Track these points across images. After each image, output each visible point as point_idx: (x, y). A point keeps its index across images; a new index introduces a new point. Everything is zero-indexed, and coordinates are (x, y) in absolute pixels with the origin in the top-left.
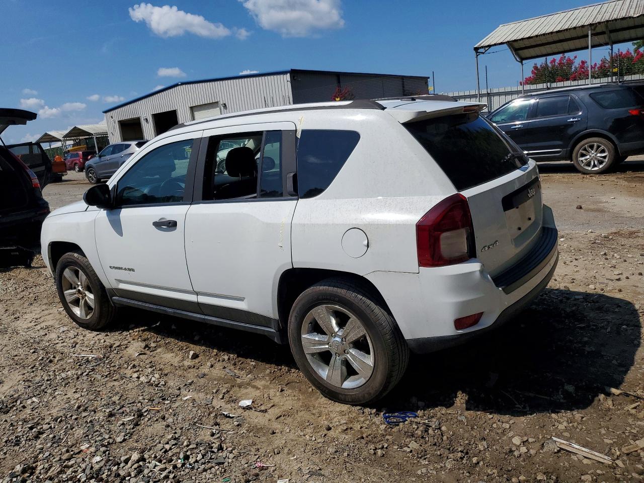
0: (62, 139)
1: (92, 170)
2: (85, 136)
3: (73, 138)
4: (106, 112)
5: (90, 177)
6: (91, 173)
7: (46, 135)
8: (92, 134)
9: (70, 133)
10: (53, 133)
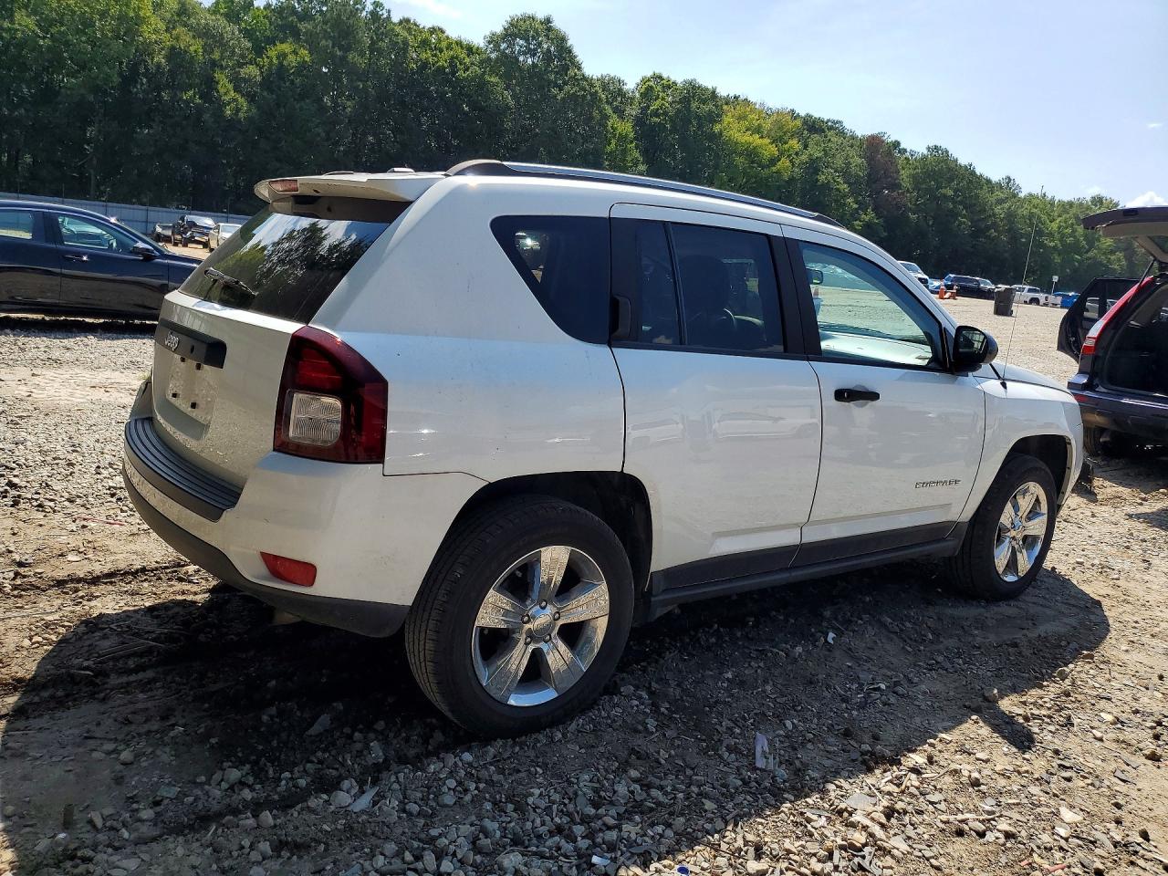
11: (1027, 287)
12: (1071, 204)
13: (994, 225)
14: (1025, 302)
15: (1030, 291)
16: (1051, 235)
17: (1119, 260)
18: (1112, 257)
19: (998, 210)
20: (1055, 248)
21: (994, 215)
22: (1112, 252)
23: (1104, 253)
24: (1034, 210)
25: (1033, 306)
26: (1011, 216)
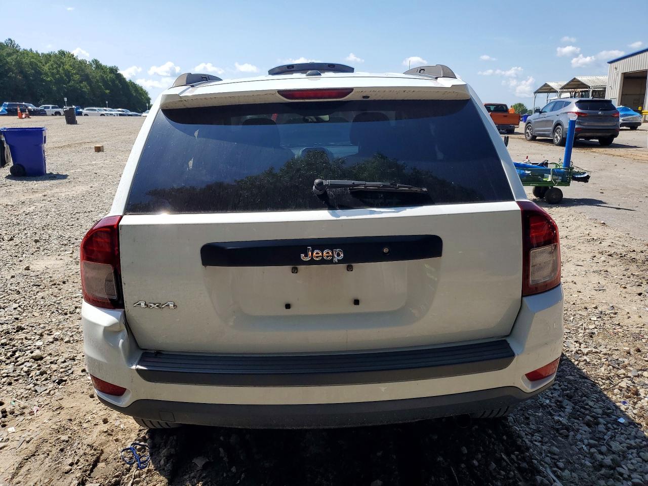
0: (559, 90)
1: (530, 126)
2: (582, 88)
3: (570, 90)
4: (611, 62)
5: (527, 133)
6: (528, 129)
7: (546, 85)
8: (589, 87)
9: (567, 84)
10: (553, 85)
11: (51, 106)
12: (49, 55)
13: (10, 70)
14: (53, 115)
15: (53, 108)
16: (46, 74)
17: (86, 86)
18: (82, 85)
19: (9, 59)
20: (51, 81)
21: (7, 63)
22: (81, 82)
23: (77, 83)
24: (32, 60)
25: (58, 117)
26: (19, 63)
